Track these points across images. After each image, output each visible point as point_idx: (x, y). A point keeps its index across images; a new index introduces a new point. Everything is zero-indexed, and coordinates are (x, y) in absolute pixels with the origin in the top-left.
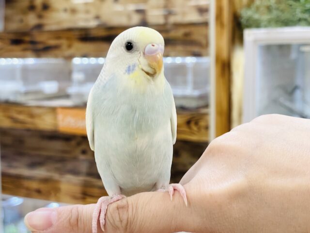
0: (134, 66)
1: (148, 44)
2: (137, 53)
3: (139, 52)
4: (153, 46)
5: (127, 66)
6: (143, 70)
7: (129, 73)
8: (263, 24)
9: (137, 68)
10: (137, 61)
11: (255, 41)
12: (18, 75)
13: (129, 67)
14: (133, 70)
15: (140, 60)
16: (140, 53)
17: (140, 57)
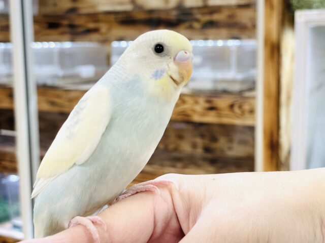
0: (163, 71)
1: (180, 50)
2: (167, 57)
3: (169, 57)
4: (186, 53)
5: (155, 70)
6: (171, 78)
7: (156, 79)
8: (315, 5)
9: (165, 74)
10: (167, 67)
11: (307, 23)
12: (56, 59)
13: (157, 72)
14: (161, 75)
15: (170, 65)
16: (171, 58)
17: (169, 63)
